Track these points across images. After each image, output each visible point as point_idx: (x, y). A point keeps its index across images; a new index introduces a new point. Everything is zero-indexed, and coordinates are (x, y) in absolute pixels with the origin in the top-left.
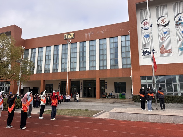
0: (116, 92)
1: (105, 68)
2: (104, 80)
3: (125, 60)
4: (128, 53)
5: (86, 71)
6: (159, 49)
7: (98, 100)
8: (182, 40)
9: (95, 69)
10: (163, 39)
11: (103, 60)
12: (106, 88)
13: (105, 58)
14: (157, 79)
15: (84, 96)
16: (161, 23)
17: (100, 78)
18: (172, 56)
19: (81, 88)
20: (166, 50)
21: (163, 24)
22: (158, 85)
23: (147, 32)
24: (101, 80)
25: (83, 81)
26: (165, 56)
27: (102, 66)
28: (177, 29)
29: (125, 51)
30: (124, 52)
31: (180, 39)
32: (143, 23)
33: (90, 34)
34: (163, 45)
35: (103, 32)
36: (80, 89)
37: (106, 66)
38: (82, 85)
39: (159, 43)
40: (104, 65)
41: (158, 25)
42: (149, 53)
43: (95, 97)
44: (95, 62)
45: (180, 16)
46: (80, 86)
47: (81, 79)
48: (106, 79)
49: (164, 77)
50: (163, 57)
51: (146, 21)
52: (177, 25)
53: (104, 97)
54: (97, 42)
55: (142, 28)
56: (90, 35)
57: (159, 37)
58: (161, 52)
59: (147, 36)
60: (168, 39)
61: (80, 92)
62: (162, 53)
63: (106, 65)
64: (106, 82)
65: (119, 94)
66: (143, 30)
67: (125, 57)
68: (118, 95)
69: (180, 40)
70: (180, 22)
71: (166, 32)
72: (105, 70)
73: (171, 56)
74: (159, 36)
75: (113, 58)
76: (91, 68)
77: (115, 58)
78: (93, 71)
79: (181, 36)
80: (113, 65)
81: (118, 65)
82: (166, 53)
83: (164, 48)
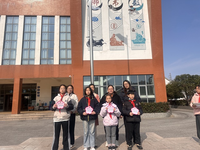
2: (36, 84)
3: (64, 53)
6: (109, 40)
8: (135, 30)
9: (13, 64)
10: (114, 26)
14: (106, 80)
16: (113, 4)
18: (124, 50)
20: (116, 41)
21: (115, 7)
22: (105, 88)
23: (95, 14)
26: (116, 50)
27: (26, 59)
28: (131, 15)
30: (62, 41)
31: (133, 29)
34: (114, 34)
39: (110, 30)
41: (109, 6)
42: (96, 43)
44: (14, 52)
45: (135, 0)
49: (113, 77)
50: (113, 50)
52: (131, 10)
56: (8, 6)
57: (109, 23)
59: (95, 19)
60: (120, 26)
62: (113, 46)
63: (33, 58)
64: (39, 87)
70: (134, 7)
71: (119, 17)
74: (109, 21)
75: (46, 47)
76: (7, 61)
77: (49, 48)
78: (9, 66)
79: (135, 25)
80: (45, 58)
81: (53, 59)
82: (117, 46)
83: (115, 38)
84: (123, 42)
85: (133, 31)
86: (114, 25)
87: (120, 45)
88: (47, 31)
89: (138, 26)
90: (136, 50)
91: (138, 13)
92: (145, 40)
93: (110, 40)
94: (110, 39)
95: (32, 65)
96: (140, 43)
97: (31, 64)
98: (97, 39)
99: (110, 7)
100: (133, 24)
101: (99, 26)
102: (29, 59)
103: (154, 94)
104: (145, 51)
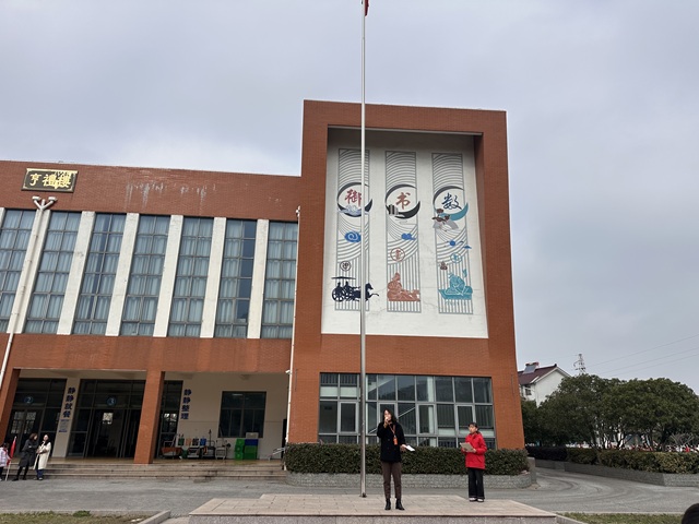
0: (224, 432)
1: (192, 332)
2: (181, 383)
3: (273, 310)
4: (288, 283)
5: (103, 337)
6: (386, 286)
7: (140, 466)
8: (448, 267)
9: (147, 334)
10: (398, 255)
11: (186, 296)
12: (186, 416)
13: (197, 293)
14: (373, 387)
15: (74, 452)
16: (397, 204)
17: (163, 373)
18: (420, 312)
19: (66, 414)
20: (403, 291)
21: (401, 210)
22: (373, 406)
23: (355, 224)
24: (166, 382)
25: (82, 380)
26: (401, 311)
27: (180, 324)
28: (438, 230)
29: (277, 276)
30: (272, 280)
31: (443, 263)
32: (345, 193)
33: (147, 188)
34: (397, 274)
35: (203, 194)
36: (62, 417)
37: (199, 325)
38: (74, 402)
39: (387, 264)
40: (191, 320)
41: (388, 208)
42: (354, 292)
43: (129, 454)
44: (152, 303)
45: (449, 196)
46: (64, 402)
47: (73, 374)
48: (190, 376)
49: (391, 378)
50: (394, 311)
51: (353, 188)
52: (439, 220)
53: (171, 454)
54: (171, 223)
55: (342, 208)
56: (146, 192)
57: (387, 246)
58: (390, 296)
59: (353, 237)
60: (411, 256)
61: (58, 433)
62: (394, 300)
63: (197, 320)
64: (188, 392)
65: (233, 441)
66: (343, 215)
67: (275, 296)
68: (229, 445)
69: (444, 267)
70: (446, 211)
71: (410, 235)
72: (189, 338)
73: (417, 312)
74: (387, 243)
75: (232, 294)
76: (131, 325)
77: (238, 296)
78: (136, 340)
79: (448, 255)
80: (227, 321)
81: (247, 326)
82: (404, 301)
83: (400, 284)
84: (418, 292)
85: (442, 268)
86: (398, 252)
87: (410, 300)
88: (235, 254)
89: (455, 256)
90: (449, 313)
91: (455, 227)
92: (470, 290)
93: (388, 287)
94: (389, 285)
95: (194, 338)
96: (458, 297)
97: (191, 335)
98: (356, 284)
99: (391, 209)
100: (442, 253)
102: (188, 324)
103: (493, 428)
104: (470, 319)
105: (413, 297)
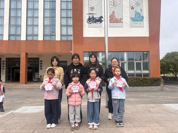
2: (39, 58)
3: (65, 29)
7: (22, 85)
8: (134, 8)
9: (19, 39)
10: (114, 4)
11: (32, 26)
12: (41, 69)
13: (35, 23)
18: (123, 27)
19: (3, 69)
20: (116, 18)
26: (115, 27)
27: (30, 35)
30: (63, 17)
31: (132, 7)
34: (113, 12)
37: (37, 35)
39: (109, 8)
40: (35, 33)
50: (112, 27)
53: (36, 80)
58: (110, 21)
60: (119, 4)
64: (41, 61)
73: (121, 27)
75: (48, 24)
76: (13, 36)
77: (51, 24)
78: (15, 41)
79: (134, 3)
80: (48, 34)
81: (55, 35)
82: (116, 23)
83: (115, 16)
84: (122, 19)
85: (132, 9)
86: (114, 2)
87: (119, 22)
88: (48, 8)
89: (137, 4)
90: (134, 27)
92: (143, 17)
94: (110, 16)
95: (36, 41)
96: (138, 21)
97: (35, 39)
98: (97, 16)
100: (132, 2)
101: (99, 4)
102: (33, 35)
103: (149, 70)
104: (142, 29)
105: (119, 21)
